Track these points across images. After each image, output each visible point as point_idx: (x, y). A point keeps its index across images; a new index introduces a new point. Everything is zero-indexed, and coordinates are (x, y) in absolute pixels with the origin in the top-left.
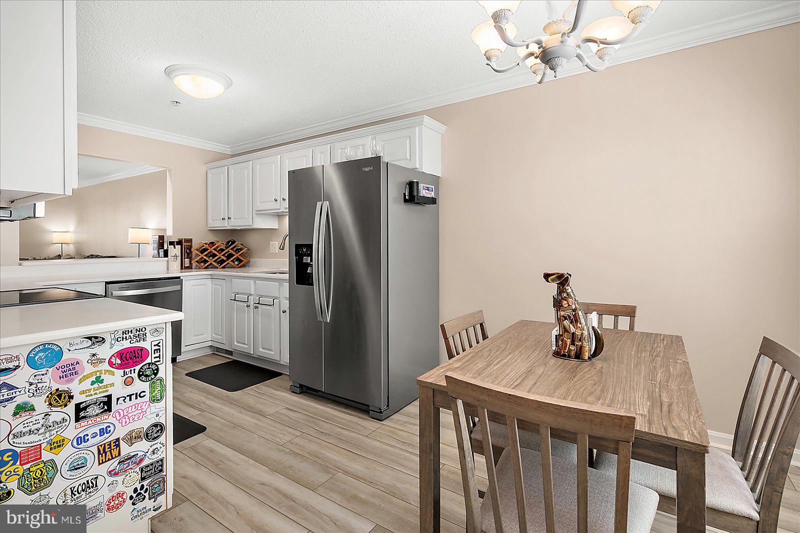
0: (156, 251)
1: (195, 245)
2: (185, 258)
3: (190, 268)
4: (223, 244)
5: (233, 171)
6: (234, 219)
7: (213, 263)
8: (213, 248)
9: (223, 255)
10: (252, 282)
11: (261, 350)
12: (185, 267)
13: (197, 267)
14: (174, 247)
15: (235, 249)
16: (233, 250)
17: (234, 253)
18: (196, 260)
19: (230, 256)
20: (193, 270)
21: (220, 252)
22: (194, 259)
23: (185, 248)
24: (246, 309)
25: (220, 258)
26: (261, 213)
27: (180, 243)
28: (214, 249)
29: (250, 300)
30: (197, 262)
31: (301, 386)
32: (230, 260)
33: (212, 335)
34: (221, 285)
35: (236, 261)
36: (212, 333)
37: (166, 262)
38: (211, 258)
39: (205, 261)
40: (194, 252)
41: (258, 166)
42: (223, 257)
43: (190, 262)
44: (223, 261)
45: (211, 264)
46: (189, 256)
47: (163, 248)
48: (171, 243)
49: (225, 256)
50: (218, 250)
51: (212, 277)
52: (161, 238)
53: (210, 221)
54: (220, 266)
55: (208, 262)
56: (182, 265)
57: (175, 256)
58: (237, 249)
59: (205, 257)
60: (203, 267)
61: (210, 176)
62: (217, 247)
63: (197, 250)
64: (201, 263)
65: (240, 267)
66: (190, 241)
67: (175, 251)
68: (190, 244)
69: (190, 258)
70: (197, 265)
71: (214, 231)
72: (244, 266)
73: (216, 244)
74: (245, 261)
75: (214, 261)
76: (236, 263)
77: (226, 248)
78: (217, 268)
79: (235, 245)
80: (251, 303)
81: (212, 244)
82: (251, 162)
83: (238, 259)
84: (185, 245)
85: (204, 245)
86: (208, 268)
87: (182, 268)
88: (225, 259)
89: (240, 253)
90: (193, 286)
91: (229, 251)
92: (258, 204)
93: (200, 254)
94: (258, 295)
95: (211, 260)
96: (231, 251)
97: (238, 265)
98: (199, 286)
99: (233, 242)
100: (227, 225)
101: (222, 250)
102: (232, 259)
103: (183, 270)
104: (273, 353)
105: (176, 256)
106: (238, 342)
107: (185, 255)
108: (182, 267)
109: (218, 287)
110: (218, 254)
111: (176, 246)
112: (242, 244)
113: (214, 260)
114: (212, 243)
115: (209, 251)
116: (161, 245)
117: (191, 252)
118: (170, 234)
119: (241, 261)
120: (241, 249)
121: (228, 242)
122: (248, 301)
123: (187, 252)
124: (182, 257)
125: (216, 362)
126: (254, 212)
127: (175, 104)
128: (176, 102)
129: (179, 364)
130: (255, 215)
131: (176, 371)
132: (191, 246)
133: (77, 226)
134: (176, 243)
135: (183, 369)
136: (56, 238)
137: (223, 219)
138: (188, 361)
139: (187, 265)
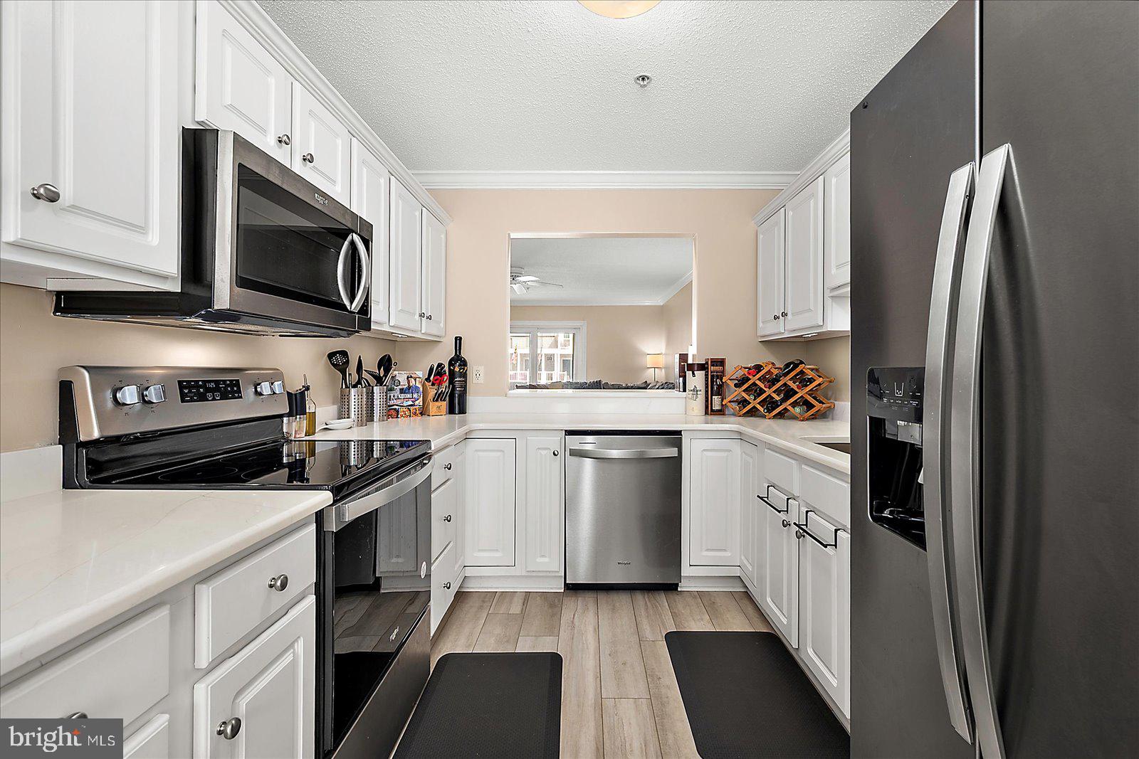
0: (678, 381)
1: (733, 369)
2: (712, 395)
3: (721, 412)
4: (779, 368)
5: (791, 214)
7: (758, 406)
8: (759, 376)
9: (775, 392)
11: (811, 651)
12: (712, 410)
13: (732, 412)
14: (693, 374)
15: (798, 380)
16: (795, 382)
17: (796, 388)
18: (731, 398)
19: (789, 393)
20: (725, 419)
21: (770, 384)
22: (729, 396)
23: (712, 376)
25: (770, 396)
26: (838, 294)
27: (702, 367)
28: (760, 379)
29: (791, 511)
30: (731, 401)
32: (789, 402)
33: (741, 557)
34: (752, 458)
35: (800, 405)
36: (741, 554)
38: (754, 397)
39: (744, 403)
40: (729, 384)
42: (775, 396)
43: (721, 402)
44: (775, 404)
45: (754, 408)
46: (720, 391)
47: (684, 376)
49: (779, 394)
50: (766, 380)
51: (741, 436)
53: (762, 323)
54: (769, 413)
55: (749, 403)
56: (707, 407)
57: (694, 390)
58: (803, 380)
59: (744, 394)
60: (741, 414)
61: (761, 237)
62: (767, 374)
63: (733, 380)
64: (739, 404)
66: (721, 362)
67: (694, 381)
68: (721, 368)
69: (721, 394)
70: (731, 409)
71: (772, 344)
72: (814, 417)
73: (763, 369)
74: (818, 406)
75: (759, 403)
76: (801, 409)
77: (782, 377)
78: (764, 417)
79: (801, 370)
80: (793, 517)
81: (758, 368)
82: (821, 178)
83: (804, 402)
84: (713, 370)
85: (746, 370)
86: (749, 417)
87: (706, 413)
88: (779, 399)
90: (705, 450)
91: (787, 384)
92: (834, 274)
93: (737, 388)
94: (807, 504)
95: (754, 401)
96: (790, 382)
97: (803, 414)
99: (795, 366)
100: (783, 330)
101: (775, 381)
102: (792, 400)
103: (709, 417)
105: (697, 391)
107: (712, 388)
108: (708, 411)
110: (766, 389)
111: (696, 373)
112: (812, 370)
113: (759, 400)
114: (758, 366)
115: (751, 382)
116: (682, 371)
117: (724, 383)
119: (810, 406)
120: (811, 380)
121: (787, 365)
122: (787, 511)
123: (716, 382)
124: (707, 392)
125: (737, 623)
126: (827, 293)
127: (642, 83)
128: (643, 79)
129: (678, 598)
130: (828, 302)
131: (660, 615)
132: (723, 372)
133: (666, 346)
134: (698, 368)
135: (674, 615)
136: (649, 361)
137: (776, 318)
138: (695, 597)
139: (717, 407)
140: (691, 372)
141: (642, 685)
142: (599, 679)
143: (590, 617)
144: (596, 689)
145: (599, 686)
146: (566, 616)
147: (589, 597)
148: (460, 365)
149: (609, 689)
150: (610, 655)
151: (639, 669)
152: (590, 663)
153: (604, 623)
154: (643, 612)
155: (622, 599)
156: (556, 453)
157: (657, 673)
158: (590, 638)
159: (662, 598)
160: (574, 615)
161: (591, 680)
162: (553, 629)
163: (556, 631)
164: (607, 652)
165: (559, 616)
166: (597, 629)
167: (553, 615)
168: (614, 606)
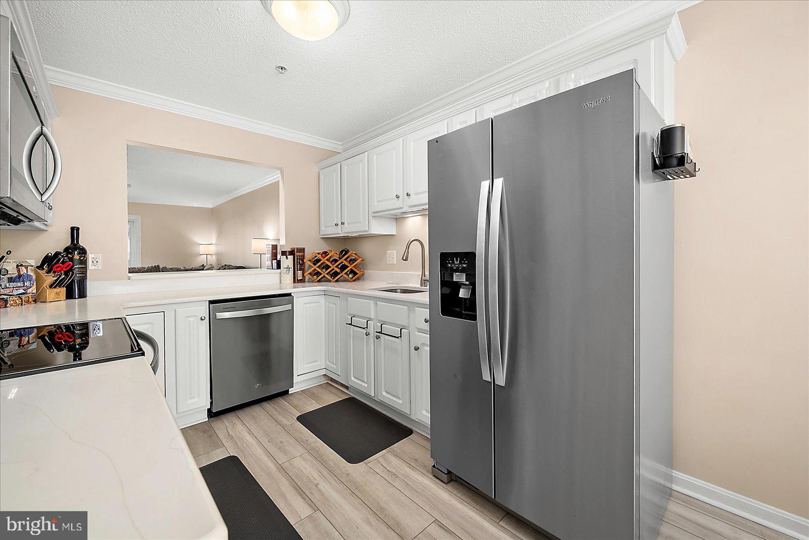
0: (270, 262)
1: (308, 255)
2: (297, 270)
3: (303, 281)
4: (336, 254)
5: (346, 167)
6: (348, 224)
7: (326, 276)
8: (326, 258)
9: (336, 267)
10: (372, 302)
11: (384, 393)
12: (298, 280)
13: (311, 280)
14: (287, 257)
15: (348, 260)
16: (347, 261)
17: (347, 264)
18: (309, 272)
19: (344, 267)
20: (306, 284)
21: (333, 263)
22: (307, 271)
23: (297, 258)
24: (365, 338)
25: (333, 269)
26: (378, 215)
27: (292, 253)
28: (327, 260)
29: (370, 327)
30: (310, 274)
31: (449, 473)
32: (344, 272)
33: (326, 363)
34: (335, 304)
35: (350, 273)
36: (325, 361)
37: (279, 275)
38: (324, 270)
39: (318, 274)
40: (308, 263)
41: (375, 157)
42: (336, 269)
43: (303, 274)
44: (336, 274)
45: (324, 276)
46: (302, 267)
47: (276, 259)
48: (284, 253)
49: (338, 268)
50: (331, 260)
51: (325, 294)
52: (275, 247)
53: (323, 228)
54: (333, 279)
55: (321, 274)
56: (294, 278)
58: (351, 260)
59: (318, 269)
60: (316, 280)
61: (322, 177)
62: (330, 257)
63: (310, 261)
64: (314, 275)
65: (355, 280)
66: (303, 250)
67: (287, 262)
68: (302, 254)
69: (303, 270)
70: (310, 278)
71: (327, 239)
72: (358, 279)
73: (329, 254)
74: (359, 273)
75: (327, 274)
76: (351, 276)
77: (340, 258)
78: (331, 281)
79: (349, 254)
80: (371, 330)
82: (366, 153)
83: (352, 271)
84: (297, 254)
85: (317, 255)
86: (321, 282)
87: (294, 282)
88: (338, 271)
89: (354, 264)
90: (305, 304)
91: (342, 262)
92: (376, 203)
93: (313, 265)
94: (380, 321)
95: (324, 273)
96: (344, 261)
97: (352, 278)
98: (313, 305)
99: (347, 252)
100: (340, 232)
101: (336, 261)
102: (346, 271)
103: (297, 284)
104: (401, 402)
105: (288, 268)
106: (355, 377)
107: (297, 266)
108: (295, 280)
109: (332, 305)
110: (331, 265)
111: (288, 257)
112: (356, 254)
113: (327, 272)
114: (325, 253)
115: (321, 262)
116: (274, 256)
117: (304, 263)
118: (284, 244)
119: (355, 274)
120: (355, 260)
121: (342, 252)
122: (367, 328)
123: (299, 262)
124: (294, 268)
125: (331, 399)
126: (371, 214)
127: (281, 71)
128: (282, 68)
129: (291, 398)
130: (371, 218)
131: (287, 410)
132: (304, 256)
133: (217, 238)
134: (289, 253)
135: (295, 407)
136: (202, 249)
137: (336, 225)
138: (301, 394)
139: (300, 278)
140: (285, 256)
141: (300, 448)
142: (271, 457)
143: (239, 427)
144: (273, 463)
145: (272, 459)
146: (221, 435)
147: (231, 417)
148: (79, 253)
149: (281, 458)
150: (269, 442)
151: (292, 441)
152: (259, 451)
153: (253, 428)
154: (275, 412)
155: (256, 410)
156: (203, 318)
157: (304, 439)
158: (249, 438)
159: (281, 401)
160: (227, 431)
161: (266, 459)
162: (217, 444)
163: (220, 444)
164: (267, 441)
165: (216, 436)
166: (250, 432)
167: (210, 437)
168: (253, 415)
